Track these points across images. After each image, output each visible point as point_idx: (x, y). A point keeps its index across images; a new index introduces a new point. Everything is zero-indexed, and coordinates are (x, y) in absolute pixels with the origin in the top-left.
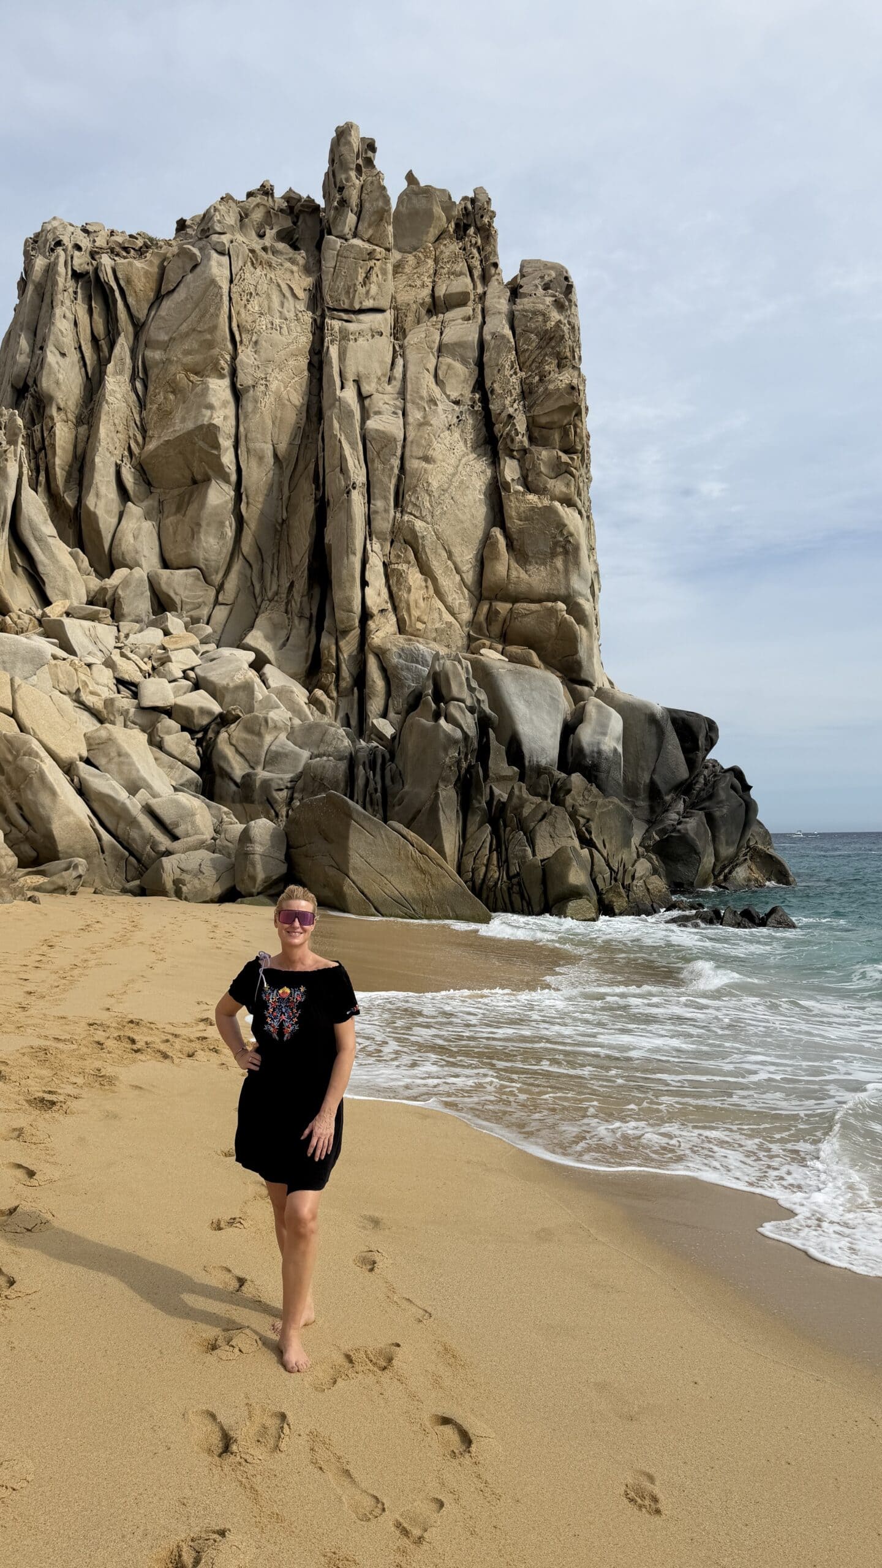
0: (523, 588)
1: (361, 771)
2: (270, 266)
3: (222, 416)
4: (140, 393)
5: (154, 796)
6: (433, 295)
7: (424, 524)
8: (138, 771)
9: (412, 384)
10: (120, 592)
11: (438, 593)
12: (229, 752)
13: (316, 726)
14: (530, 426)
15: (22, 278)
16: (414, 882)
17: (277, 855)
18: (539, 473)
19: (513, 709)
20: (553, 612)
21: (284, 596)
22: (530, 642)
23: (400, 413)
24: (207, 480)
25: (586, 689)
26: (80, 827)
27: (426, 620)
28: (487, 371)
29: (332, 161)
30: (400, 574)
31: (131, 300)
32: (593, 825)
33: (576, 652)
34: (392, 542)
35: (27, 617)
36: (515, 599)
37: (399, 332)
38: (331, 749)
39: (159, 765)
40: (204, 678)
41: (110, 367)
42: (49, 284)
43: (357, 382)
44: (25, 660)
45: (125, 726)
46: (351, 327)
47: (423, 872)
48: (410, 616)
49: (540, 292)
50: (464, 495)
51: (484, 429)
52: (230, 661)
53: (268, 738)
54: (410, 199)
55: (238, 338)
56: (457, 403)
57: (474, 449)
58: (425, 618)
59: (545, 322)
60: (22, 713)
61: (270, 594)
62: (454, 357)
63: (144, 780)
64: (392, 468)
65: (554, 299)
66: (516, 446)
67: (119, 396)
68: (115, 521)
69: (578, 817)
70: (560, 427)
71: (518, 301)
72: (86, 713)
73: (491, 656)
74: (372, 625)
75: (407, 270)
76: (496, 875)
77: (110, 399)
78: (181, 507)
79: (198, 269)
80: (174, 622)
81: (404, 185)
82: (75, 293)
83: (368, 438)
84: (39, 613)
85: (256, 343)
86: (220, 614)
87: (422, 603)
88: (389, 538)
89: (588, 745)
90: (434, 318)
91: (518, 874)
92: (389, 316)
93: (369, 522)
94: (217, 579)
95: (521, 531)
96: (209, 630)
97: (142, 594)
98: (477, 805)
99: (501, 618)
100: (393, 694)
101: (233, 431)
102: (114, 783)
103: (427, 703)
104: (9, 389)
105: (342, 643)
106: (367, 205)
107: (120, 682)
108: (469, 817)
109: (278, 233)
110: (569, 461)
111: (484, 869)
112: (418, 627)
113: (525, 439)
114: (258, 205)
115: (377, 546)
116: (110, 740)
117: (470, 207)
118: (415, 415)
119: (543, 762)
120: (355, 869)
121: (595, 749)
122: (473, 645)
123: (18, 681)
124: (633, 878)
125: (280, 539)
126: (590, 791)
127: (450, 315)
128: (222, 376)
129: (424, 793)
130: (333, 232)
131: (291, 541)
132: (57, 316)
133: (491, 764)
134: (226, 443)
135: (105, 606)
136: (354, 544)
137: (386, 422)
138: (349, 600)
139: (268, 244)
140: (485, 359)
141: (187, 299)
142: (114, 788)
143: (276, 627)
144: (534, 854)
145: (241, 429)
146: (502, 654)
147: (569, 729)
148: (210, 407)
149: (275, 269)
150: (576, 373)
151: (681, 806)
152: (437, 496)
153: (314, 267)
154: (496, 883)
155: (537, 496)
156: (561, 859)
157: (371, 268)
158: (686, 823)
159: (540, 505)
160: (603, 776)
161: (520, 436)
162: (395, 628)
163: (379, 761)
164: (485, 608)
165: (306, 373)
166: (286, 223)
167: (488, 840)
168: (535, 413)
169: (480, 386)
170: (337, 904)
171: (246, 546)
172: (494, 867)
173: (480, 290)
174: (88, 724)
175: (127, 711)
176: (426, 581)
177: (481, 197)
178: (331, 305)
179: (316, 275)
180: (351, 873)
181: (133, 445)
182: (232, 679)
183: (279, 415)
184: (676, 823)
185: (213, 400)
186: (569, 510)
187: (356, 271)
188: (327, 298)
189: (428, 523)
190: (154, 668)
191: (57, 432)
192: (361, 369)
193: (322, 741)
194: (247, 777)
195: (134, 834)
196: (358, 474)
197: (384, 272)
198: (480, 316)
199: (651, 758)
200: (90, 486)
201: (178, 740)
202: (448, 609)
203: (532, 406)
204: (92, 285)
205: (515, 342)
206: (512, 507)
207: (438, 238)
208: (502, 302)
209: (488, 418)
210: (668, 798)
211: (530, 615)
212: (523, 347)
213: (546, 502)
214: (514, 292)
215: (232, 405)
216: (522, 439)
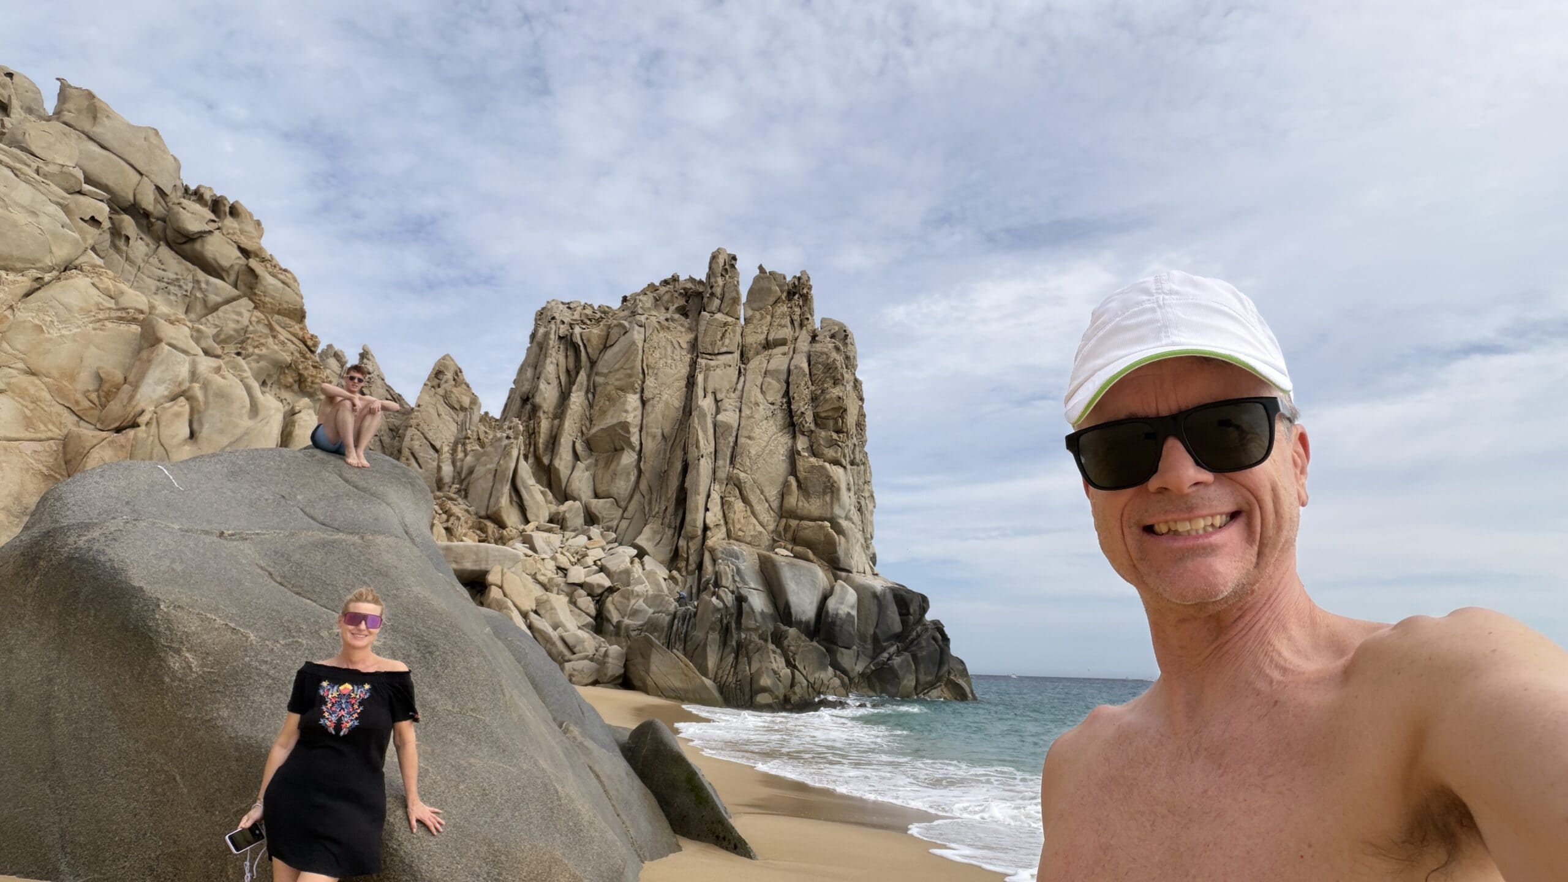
0: (805, 512)
1: (676, 621)
2: (668, 328)
3: (634, 416)
4: (590, 401)
5: (566, 631)
6: (767, 339)
7: (745, 475)
8: (560, 617)
9: (747, 393)
10: (567, 515)
11: (753, 513)
12: (612, 608)
13: (660, 595)
14: (815, 417)
15: (532, 335)
17: (620, 664)
18: (819, 445)
19: (786, 587)
20: (822, 527)
21: (661, 514)
22: (808, 544)
23: (737, 410)
24: (623, 449)
25: (841, 575)
28: (791, 386)
29: (710, 268)
30: (730, 503)
31: (590, 350)
33: (836, 552)
34: (726, 485)
35: (515, 531)
36: (801, 518)
37: (744, 358)
38: (664, 609)
39: (572, 615)
40: (605, 566)
41: (574, 388)
42: (546, 340)
43: (714, 393)
44: (509, 560)
45: (558, 593)
46: (712, 363)
47: (686, 675)
48: (734, 527)
49: (828, 339)
50: (773, 457)
51: (788, 418)
52: (622, 555)
53: (633, 601)
54: (759, 282)
55: (646, 372)
56: (772, 404)
57: (781, 430)
58: (744, 529)
59: (828, 358)
60: (506, 587)
61: (654, 513)
62: (773, 378)
63: (561, 622)
64: (729, 442)
65: (835, 345)
66: (806, 429)
67: (578, 403)
68: (569, 472)
70: (833, 419)
71: (815, 344)
72: (538, 586)
73: (782, 555)
74: (709, 533)
75: (755, 322)
76: (731, 682)
77: (572, 406)
78: (607, 465)
80: (595, 531)
81: (757, 272)
82: (559, 348)
83: (717, 426)
84: (521, 527)
85: (656, 374)
86: (624, 524)
87: (742, 521)
88: (725, 482)
89: (833, 610)
90: (766, 352)
92: (737, 355)
93: (714, 472)
94: (623, 504)
95: (806, 478)
96: (614, 535)
97: (580, 514)
98: (729, 644)
99: (792, 530)
101: (640, 422)
102: (548, 624)
103: (710, 588)
104: (519, 399)
105: (690, 544)
106: (727, 295)
107: (558, 568)
108: (724, 650)
109: (677, 308)
110: (837, 438)
111: (726, 677)
112: (739, 535)
114: (667, 292)
115: (717, 487)
116: (547, 601)
117: (796, 283)
118: (746, 412)
119: (805, 618)
120: (652, 672)
121: (836, 613)
122: (772, 546)
123: (505, 570)
125: (662, 482)
127: (775, 351)
128: (636, 393)
129: (702, 640)
130: (707, 309)
131: (668, 483)
132: (548, 361)
134: (634, 430)
135: (557, 523)
136: (702, 487)
137: (729, 417)
138: (695, 521)
139: (669, 316)
140: (790, 380)
141: (620, 350)
142: (545, 626)
143: (655, 532)
144: (750, 670)
145: (644, 421)
146: (792, 551)
147: (825, 598)
148: (626, 411)
149: (671, 331)
150: (844, 388)
151: (893, 649)
152: (754, 459)
153: (694, 329)
154: (730, 685)
155: (816, 459)
156: (759, 673)
157: (726, 330)
158: (895, 659)
159: (818, 465)
160: (837, 629)
161: (809, 424)
162: (724, 536)
164: (783, 522)
165: (684, 389)
166: (681, 302)
167: (731, 662)
168: (818, 411)
169: (787, 393)
171: (643, 486)
173: (796, 335)
174: (538, 591)
175: (560, 585)
176: (746, 507)
177: (804, 278)
178: (701, 350)
179: (694, 333)
180: (651, 675)
181: (584, 429)
182: (620, 567)
183: (666, 413)
184: (886, 660)
185: (629, 408)
186: (834, 467)
187: (716, 333)
188: (700, 347)
189: (748, 474)
190: (578, 560)
191: (542, 424)
192: (717, 385)
194: (619, 622)
195: (554, 650)
196: (708, 448)
197: (734, 332)
198: (791, 353)
199: (874, 618)
200: (557, 454)
201: (586, 602)
202: (760, 523)
203: (816, 407)
204: (568, 343)
205: (810, 370)
206: (801, 465)
207: (775, 303)
208: (806, 344)
209: (790, 413)
210: (885, 644)
211: (808, 528)
212: (814, 372)
213: (821, 463)
214: (814, 338)
215: (640, 409)
216: (811, 425)
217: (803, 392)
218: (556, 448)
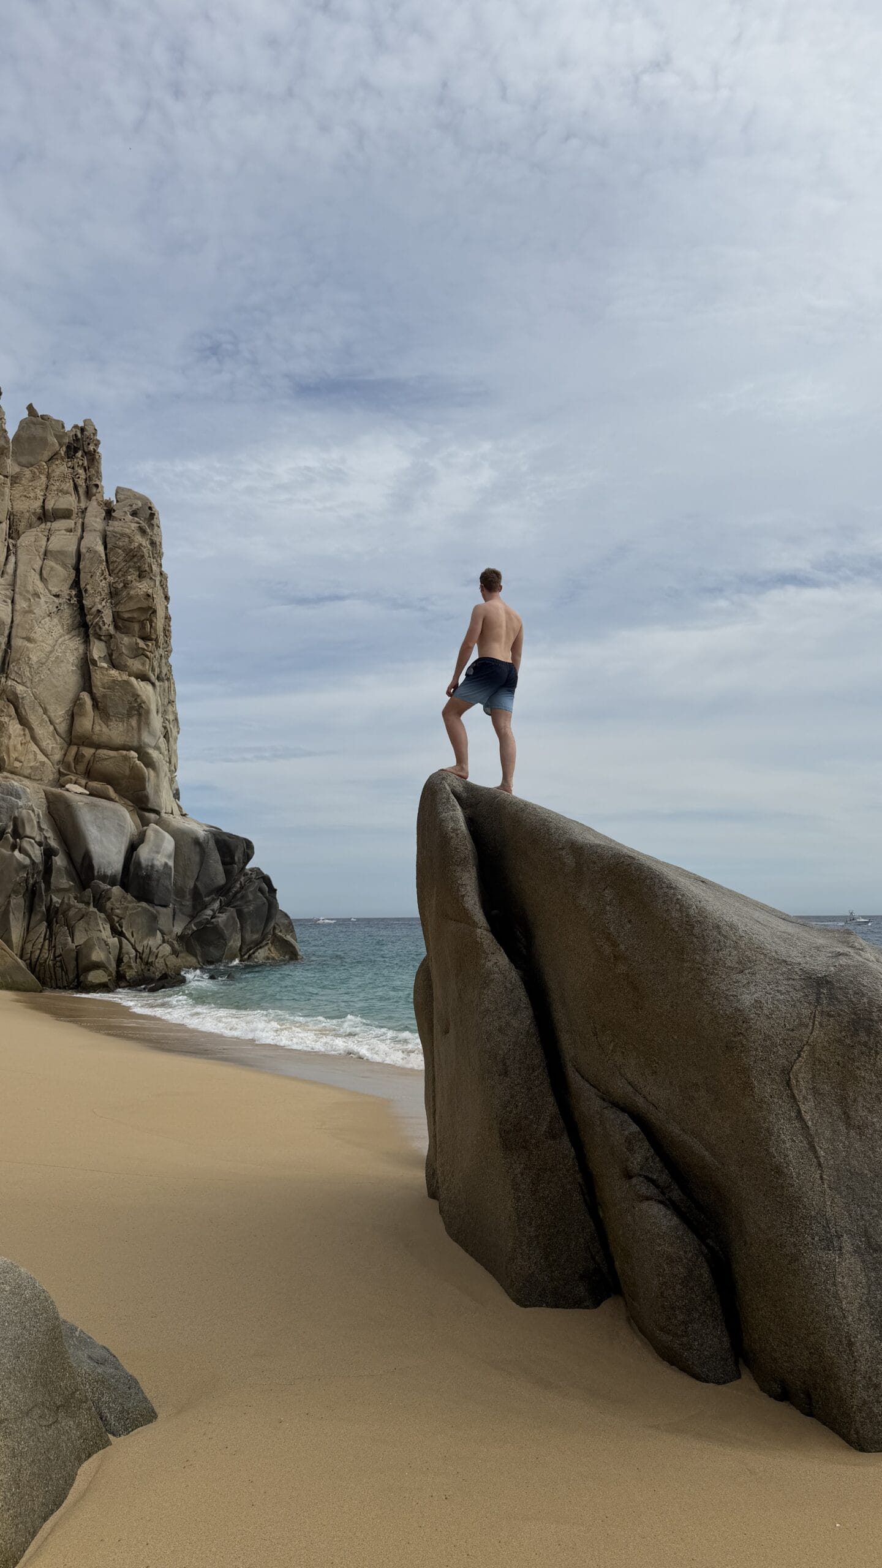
0: (104, 739)
6: (43, 507)
7: (24, 688)
9: (21, 580)
11: (34, 738)
14: (116, 618)
18: (121, 654)
19: (87, 833)
20: (126, 759)
22: (108, 779)
23: (10, 601)
25: (150, 816)
27: (23, 760)
28: (82, 575)
32: (124, 922)
33: (144, 789)
36: (98, 746)
37: (13, 535)
48: (9, 757)
49: (129, 516)
50: (59, 667)
51: (79, 617)
54: (30, 425)
56: (57, 596)
57: (70, 631)
59: (130, 542)
62: (56, 560)
65: (138, 525)
69: (113, 917)
70: (139, 621)
71: (111, 521)
73: (75, 791)
75: (24, 482)
76: (46, 956)
81: (25, 414)
87: (20, 748)
89: (145, 861)
90: (43, 526)
91: (61, 955)
92: (5, 525)
95: (104, 696)
98: (39, 909)
99: (86, 760)
103: (7, 839)
108: (33, 916)
110: (146, 648)
111: (38, 951)
112: (15, 765)
113: (111, 627)
117: (79, 435)
118: (21, 604)
119: (110, 871)
121: (150, 864)
122: (63, 779)
124: (157, 956)
126: (126, 899)
127: (56, 525)
133: (53, 880)
140: (81, 567)
144: (73, 942)
146: (85, 788)
147: (133, 848)
150: (152, 583)
151: (216, 905)
152: (36, 667)
154: (46, 961)
155: (118, 672)
156: (89, 946)
158: (219, 917)
159: (120, 679)
160: (154, 883)
161: (106, 626)
164: (73, 750)
167: (44, 932)
168: (120, 610)
169: (76, 584)
172: (45, 951)
173: (83, 505)
176: (24, 730)
177: (89, 429)
184: (209, 918)
186: (142, 684)
189: (28, 688)
197: (2, 494)
198: (80, 530)
199: (195, 869)
202: (41, 750)
203: (116, 605)
205: (106, 555)
206: (98, 678)
207: (51, 459)
208: (98, 520)
209: (81, 610)
210: (207, 899)
211: (108, 759)
212: (112, 558)
213: (125, 677)
214: (109, 513)
216: (108, 627)
217: (97, 585)
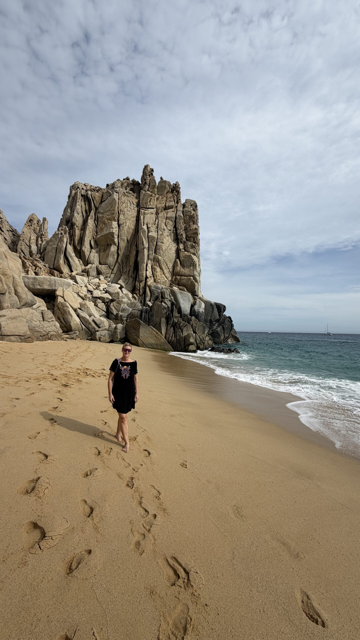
0: (183, 273)
1: (144, 314)
2: (128, 196)
3: (115, 230)
4: (96, 224)
5: (95, 318)
6: (165, 206)
8: (92, 312)
9: (160, 225)
10: (89, 270)
11: (164, 273)
12: (113, 308)
13: (134, 303)
14: (186, 237)
15: (69, 195)
16: (155, 340)
17: (123, 332)
18: (188, 247)
19: (180, 301)
20: (190, 279)
21: (128, 272)
22: (184, 286)
23: (157, 232)
24: (111, 245)
25: (197, 297)
26: (77, 324)
28: (177, 224)
29: (143, 173)
30: (155, 268)
31: (95, 202)
32: (196, 328)
33: (195, 289)
34: (153, 261)
35: (67, 275)
36: (181, 276)
37: (157, 213)
38: (137, 308)
39: (96, 310)
40: (108, 291)
41: (89, 218)
42: (76, 197)
43: (147, 224)
44: (66, 285)
45: (89, 301)
46: (146, 212)
47: (157, 338)
48: (157, 278)
49: (190, 206)
50: (170, 251)
51: (176, 237)
52: (114, 287)
53: (122, 305)
54: (161, 183)
55: (120, 213)
56: (170, 230)
57: (173, 241)
58: (160, 279)
59: (191, 213)
60: (65, 297)
61: (124, 272)
62: (169, 220)
63: (93, 314)
64: (154, 244)
65: (193, 208)
66: (183, 241)
67: (91, 224)
68: (89, 253)
69: (193, 326)
70: (193, 237)
71: (185, 208)
72: (80, 298)
73: (175, 288)
74: (148, 280)
75: (160, 199)
76: (174, 339)
77: (89, 225)
78: (105, 251)
79: (111, 196)
80: (102, 277)
81: (160, 180)
82: (82, 199)
83: (149, 237)
84: (70, 274)
85: (124, 214)
86: (112, 276)
87: (160, 276)
90: (165, 211)
91: (178, 339)
92: (155, 209)
93: (148, 256)
94: (112, 268)
95: (183, 260)
96: (110, 279)
97: (94, 270)
98: (170, 323)
99: (178, 280)
100: (152, 296)
101: (118, 234)
102: (86, 314)
103: (159, 299)
104: (65, 221)
105: (141, 284)
106: (151, 184)
107: (88, 291)
108: (168, 326)
109: (130, 189)
110: (195, 245)
111: (171, 337)
112: (159, 281)
113: (185, 239)
114: (126, 182)
115: (150, 262)
116: (85, 304)
118: (160, 233)
119: (186, 313)
120: (141, 336)
121: (198, 311)
122: (171, 286)
123: (64, 289)
124: (205, 341)
125: (127, 259)
126: (196, 321)
127: (169, 210)
128: (115, 221)
129: (158, 320)
130: (143, 189)
131: (130, 260)
132: (77, 205)
133: (174, 313)
134: (116, 237)
135: (86, 273)
136: (144, 261)
137: (153, 234)
138: (143, 274)
139: (128, 191)
140: (177, 221)
141: (108, 203)
142: (86, 315)
143: (125, 279)
144: (183, 335)
145: (120, 233)
146: (178, 288)
147: (192, 306)
148: (113, 228)
149: (129, 197)
150: (197, 226)
151: (217, 325)
152: (164, 251)
153: (138, 197)
154: (174, 341)
155: (187, 253)
156: (188, 336)
157: (151, 198)
158: (218, 329)
159: (188, 255)
160: (200, 317)
162: (153, 281)
163: (148, 312)
164: (174, 277)
165: (135, 222)
166: (132, 187)
167: (172, 331)
168: (188, 234)
169: (175, 227)
170: (137, 344)
171: (119, 260)
172: (173, 337)
173: (176, 205)
174: (80, 300)
175: (90, 298)
176: (161, 270)
177: (177, 184)
178: (142, 206)
179: (139, 199)
180: (140, 337)
181: (94, 236)
182: (115, 291)
183: (128, 231)
184: (215, 329)
185: (113, 227)
186: (194, 256)
187: (148, 199)
188: (141, 205)
189: (162, 257)
190: (96, 288)
191: (76, 232)
192: (148, 221)
193: (135, 306)
194: (117, 314)
195: (90, 326)
196: (146, 245)
197: (154, 200)
198: (176, 211)
199: (210, 314)
200: (84, 245)
201: (101, 305)
202: (165, 276)
203: (187, 232)
204: (86, 198)
206: (182, 255)
207: (167, 193)
208: (181, 208)
209: (176, 234)
210: (214, 323)
211: (184, 279)
212: (185, 218)
214: (184, 206)
215: (118, 228)
216: (184, 239)
217: (181, 226)
218: (83, 242)
